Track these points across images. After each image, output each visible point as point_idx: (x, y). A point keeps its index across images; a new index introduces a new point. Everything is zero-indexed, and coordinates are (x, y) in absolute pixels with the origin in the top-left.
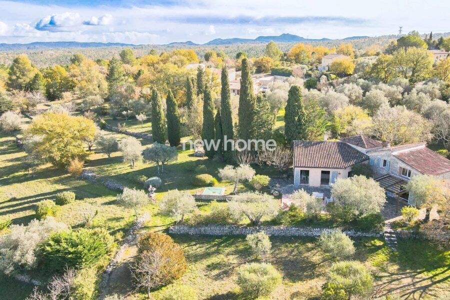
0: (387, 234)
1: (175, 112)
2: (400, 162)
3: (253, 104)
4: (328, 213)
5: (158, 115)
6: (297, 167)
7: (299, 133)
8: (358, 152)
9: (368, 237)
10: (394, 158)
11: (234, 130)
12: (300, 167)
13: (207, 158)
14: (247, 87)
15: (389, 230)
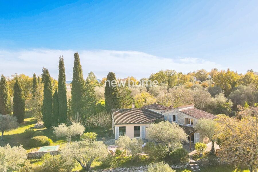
0: (192, 164)
1: (21, 96)
2: (185, 115)
3: (82, 85)
4: (146, 154)
5: (4, 96)
6: (117, 124)
7: (115, 104)
8: (156, 113)
9: (179, 168)
10: (180, 113)
11: (68, 104)
12: (119, 124)
13: (45, 128)
14: (78, 73)
15: (192, 161)
